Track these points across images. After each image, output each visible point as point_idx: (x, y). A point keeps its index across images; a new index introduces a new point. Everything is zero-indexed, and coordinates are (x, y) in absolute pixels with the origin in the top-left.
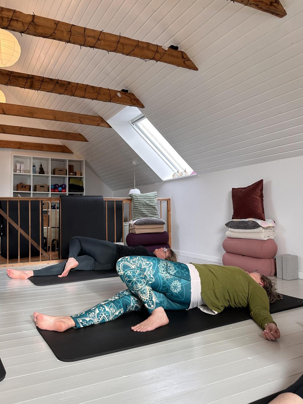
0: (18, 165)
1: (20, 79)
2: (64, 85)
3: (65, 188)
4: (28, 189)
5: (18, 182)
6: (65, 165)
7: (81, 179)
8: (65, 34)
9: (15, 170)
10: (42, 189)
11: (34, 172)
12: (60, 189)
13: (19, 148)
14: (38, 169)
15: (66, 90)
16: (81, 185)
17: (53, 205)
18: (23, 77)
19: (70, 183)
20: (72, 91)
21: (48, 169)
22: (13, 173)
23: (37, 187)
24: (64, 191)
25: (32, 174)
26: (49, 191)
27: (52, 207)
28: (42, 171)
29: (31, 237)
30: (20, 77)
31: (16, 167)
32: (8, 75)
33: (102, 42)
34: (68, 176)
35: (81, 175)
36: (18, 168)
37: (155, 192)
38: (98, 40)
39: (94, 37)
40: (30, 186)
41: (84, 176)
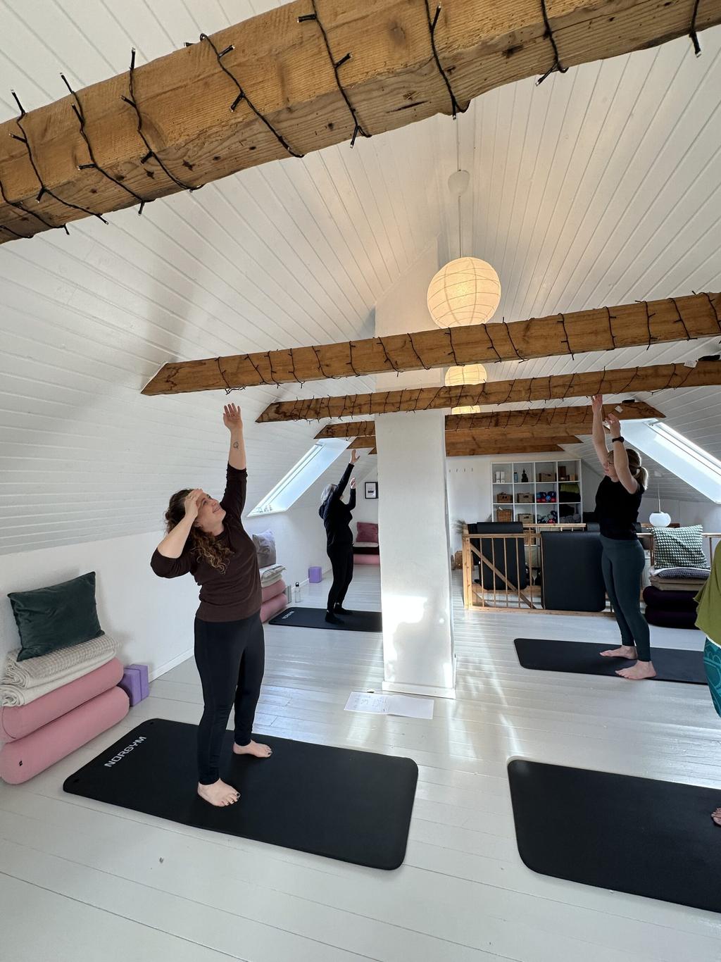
0: (498, 474)
1: (484, 420)
2: (536, 414)
3: (554, 497)
4: (509, 501)
5: (499, 492)
6: (554, 467)
7: (576, 485)
8: (523, 393)
9: (495, 480)
10: (526, 499)
11: (516, 480)
12: (548, 498)
13: (498, 453)
14: (521, 477)
15: (539, 420)
16: (576, 492)
17: (540, 518)
18: (487, 417)
19: (561, 490)
20: (547, 419)
21: (533, 475)
22: (492, 484)
23: (521, 497)
24: (553, 500)
25: (513, 483)
26: (534, 502)
27: (538, 520)
28: (525, 479)
29: (508, 578)
30: (483, 417)
31: (495, 476)
32: (471, 418)
33: (576, 388)
34: (558, 482)
35: (576, 479)
36: (498, 477)
37: (700, 527)
38: (570, 387)
39: (564, 386)
40: (512, 496)
41: (580, 480)
